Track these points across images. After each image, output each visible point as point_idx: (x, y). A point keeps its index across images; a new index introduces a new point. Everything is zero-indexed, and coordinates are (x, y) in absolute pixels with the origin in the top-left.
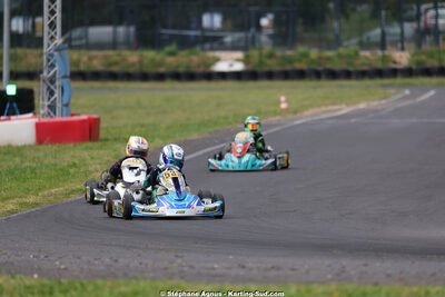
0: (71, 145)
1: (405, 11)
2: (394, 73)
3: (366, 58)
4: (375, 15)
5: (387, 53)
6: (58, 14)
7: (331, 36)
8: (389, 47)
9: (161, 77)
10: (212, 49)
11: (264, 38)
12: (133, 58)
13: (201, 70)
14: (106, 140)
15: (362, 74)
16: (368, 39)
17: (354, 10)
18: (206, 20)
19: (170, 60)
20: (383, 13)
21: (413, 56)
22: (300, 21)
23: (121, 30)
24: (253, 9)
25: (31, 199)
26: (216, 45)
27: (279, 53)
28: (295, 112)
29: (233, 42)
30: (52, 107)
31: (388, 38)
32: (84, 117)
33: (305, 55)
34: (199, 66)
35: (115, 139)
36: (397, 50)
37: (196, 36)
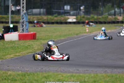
0: (28, 40)
1: (121, 5)
2: (118, 22)
3: (110, 18)
4: (113, 6)
5: (116, 17)
6: (25, 4)
7: (100, 12)
8: (116, 15)
9: (53, 23)
10: (67, 15)
11: (82, 13)
12: (45, 18)
13: (64, 21)
14: (38, 39)
15: (109, 23)
16: (111, 13)
17: (107, 5)
18: (66, 7)
19: (55, 18)
20: (115, 6)
21: (123, 18)
22: (92, 8)
23: (42, 10)
24: (78, 4)
25: (18, 54)
26: (68, 14)
27: (86, 17)
28: (91, 33)
29: (73, 14)
30: (23, 30)
31: (116, 13)
32: (32, 33)
33: (93, 17)
34: (63, 20)
35: (41, 39)
36: (119, 16)
37: (63, 12)
